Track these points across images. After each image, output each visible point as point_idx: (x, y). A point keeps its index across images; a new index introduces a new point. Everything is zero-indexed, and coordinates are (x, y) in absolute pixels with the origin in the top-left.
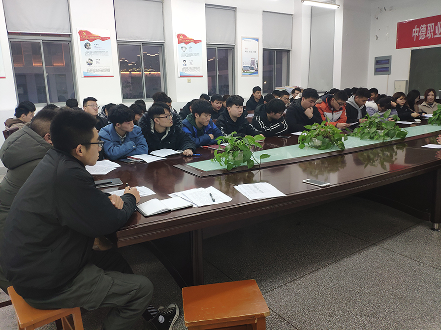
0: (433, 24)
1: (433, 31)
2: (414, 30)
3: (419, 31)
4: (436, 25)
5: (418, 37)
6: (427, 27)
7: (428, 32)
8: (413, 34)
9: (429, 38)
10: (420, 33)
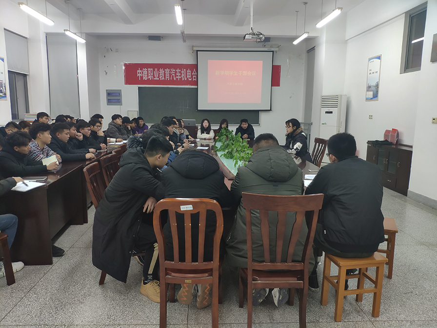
0: (152, 69)
1: (152, 74)
2: (138, 71)
3: (142, 73)
4: (154, 70)
5: (142, 77)
6: (148, 71)
7: (149, 74)
8: (138, 75)
9: (151, 79)
10: (144, 74)
